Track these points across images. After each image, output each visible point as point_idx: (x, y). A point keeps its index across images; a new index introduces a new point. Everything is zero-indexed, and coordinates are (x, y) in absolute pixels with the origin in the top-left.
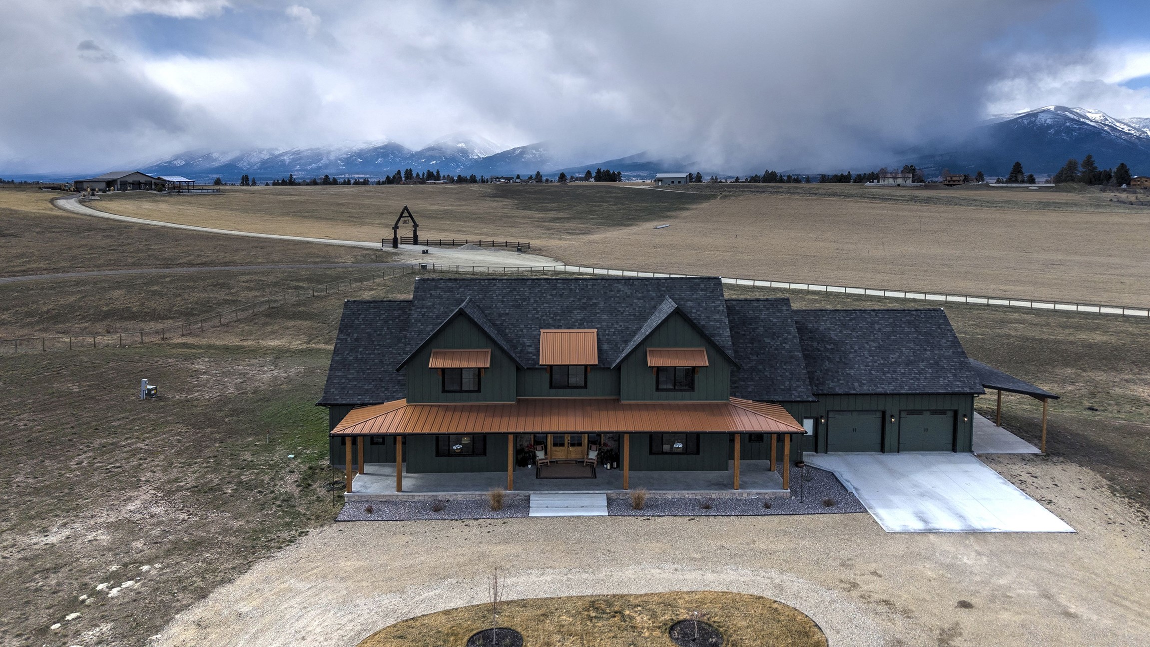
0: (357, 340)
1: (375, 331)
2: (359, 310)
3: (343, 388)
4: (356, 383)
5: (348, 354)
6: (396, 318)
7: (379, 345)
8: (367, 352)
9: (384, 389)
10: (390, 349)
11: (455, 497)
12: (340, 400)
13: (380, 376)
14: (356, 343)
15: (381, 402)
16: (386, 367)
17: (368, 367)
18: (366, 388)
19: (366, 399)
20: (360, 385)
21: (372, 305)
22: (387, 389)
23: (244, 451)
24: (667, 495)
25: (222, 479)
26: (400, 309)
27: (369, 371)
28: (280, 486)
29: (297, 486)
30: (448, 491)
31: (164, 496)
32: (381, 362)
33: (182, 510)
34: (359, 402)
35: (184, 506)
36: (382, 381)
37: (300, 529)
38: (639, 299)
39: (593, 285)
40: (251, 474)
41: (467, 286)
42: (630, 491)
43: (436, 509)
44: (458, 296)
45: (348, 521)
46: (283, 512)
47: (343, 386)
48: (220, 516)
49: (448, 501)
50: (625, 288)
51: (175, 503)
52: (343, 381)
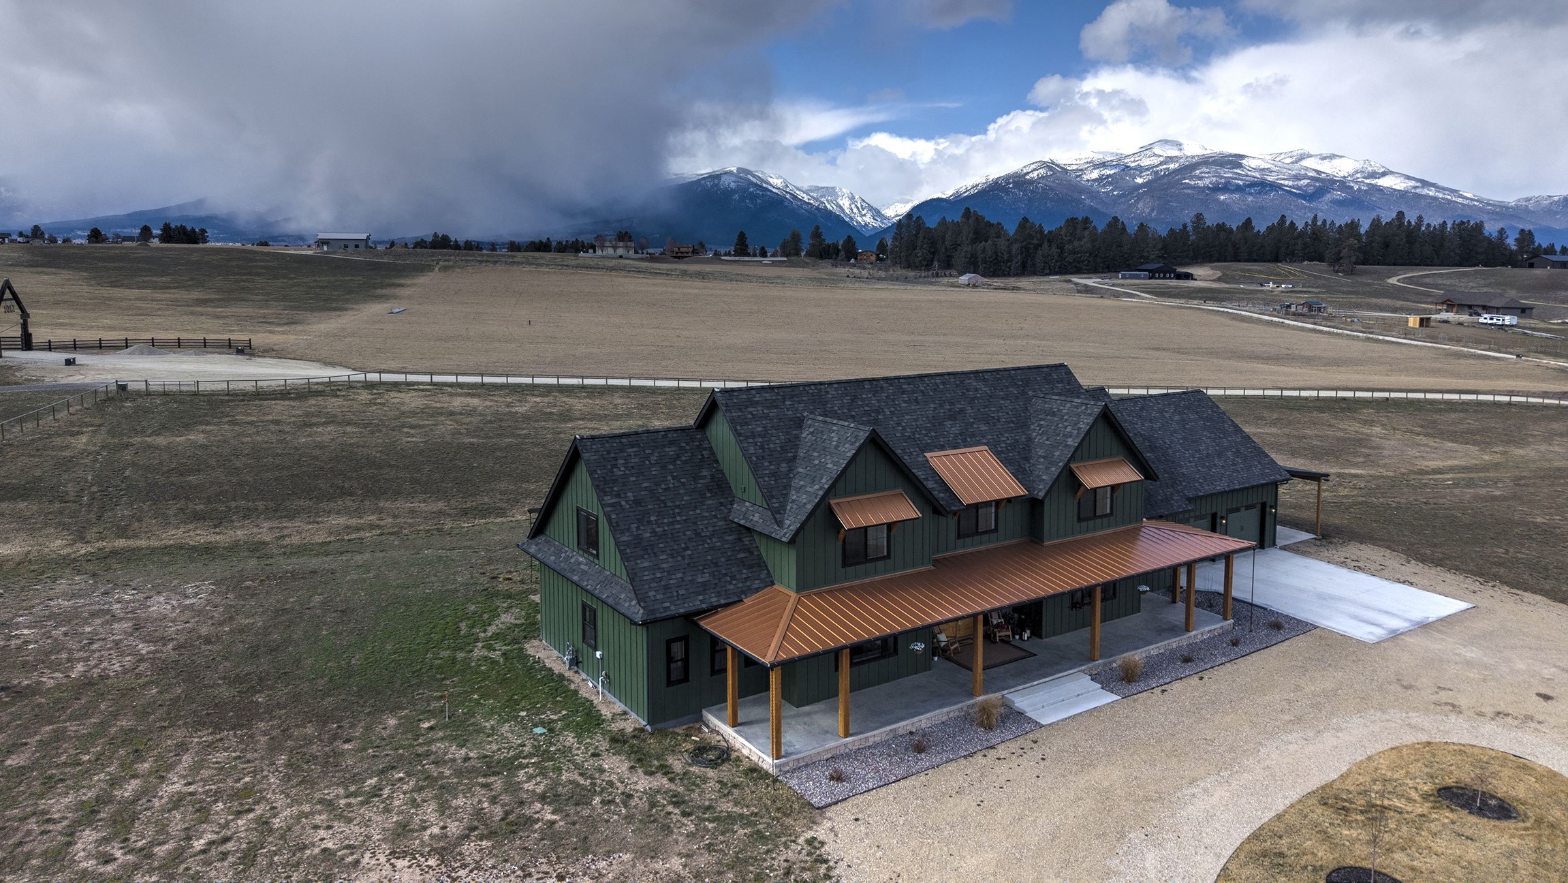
0: (637, 502)
1: (657, 484)
2: (609, 452)
3: (667, 587)
4: (679, 575)
5: (638, 528)
6: (675, 460)
7: (678, 507)
8: (665, 521)
9: (728, 579)
10: (698, 511)
12: (673, 608)
13: (709, 558)
14: (640, 508)
15: (737, 599)
16: (709, 541)
17: (683, 546)
18: (701, 580)
19: (713, 600)
20: (690, 578)
21: (624, 440)
22: (733, 578)
23: (429, 743)
24: (1137, 656)
25: (494, 800)
26: (672, 443)
27: (689, 552)
28: (622, 783)
29: (646, 773)
30: (907, 718)
31: (443, 862)
32: (697, 534)
33: (530, 875)
34: (704, 606)
35: (522, 868)
36: (716, 565)
37: (793, 838)
38: (1003, 399)
39: (944, 383)
40: (530, 778)
41: (792, 397)
42: (1100, 661)
43: (919, 749)
44: (790, 412)
45: (836, 803)
46: (708, 820)
47: (663, 583)
48: (614, 862)
49: (911, 733)
50: (980, 385)
51: (494, 867)
52: (658, 575)
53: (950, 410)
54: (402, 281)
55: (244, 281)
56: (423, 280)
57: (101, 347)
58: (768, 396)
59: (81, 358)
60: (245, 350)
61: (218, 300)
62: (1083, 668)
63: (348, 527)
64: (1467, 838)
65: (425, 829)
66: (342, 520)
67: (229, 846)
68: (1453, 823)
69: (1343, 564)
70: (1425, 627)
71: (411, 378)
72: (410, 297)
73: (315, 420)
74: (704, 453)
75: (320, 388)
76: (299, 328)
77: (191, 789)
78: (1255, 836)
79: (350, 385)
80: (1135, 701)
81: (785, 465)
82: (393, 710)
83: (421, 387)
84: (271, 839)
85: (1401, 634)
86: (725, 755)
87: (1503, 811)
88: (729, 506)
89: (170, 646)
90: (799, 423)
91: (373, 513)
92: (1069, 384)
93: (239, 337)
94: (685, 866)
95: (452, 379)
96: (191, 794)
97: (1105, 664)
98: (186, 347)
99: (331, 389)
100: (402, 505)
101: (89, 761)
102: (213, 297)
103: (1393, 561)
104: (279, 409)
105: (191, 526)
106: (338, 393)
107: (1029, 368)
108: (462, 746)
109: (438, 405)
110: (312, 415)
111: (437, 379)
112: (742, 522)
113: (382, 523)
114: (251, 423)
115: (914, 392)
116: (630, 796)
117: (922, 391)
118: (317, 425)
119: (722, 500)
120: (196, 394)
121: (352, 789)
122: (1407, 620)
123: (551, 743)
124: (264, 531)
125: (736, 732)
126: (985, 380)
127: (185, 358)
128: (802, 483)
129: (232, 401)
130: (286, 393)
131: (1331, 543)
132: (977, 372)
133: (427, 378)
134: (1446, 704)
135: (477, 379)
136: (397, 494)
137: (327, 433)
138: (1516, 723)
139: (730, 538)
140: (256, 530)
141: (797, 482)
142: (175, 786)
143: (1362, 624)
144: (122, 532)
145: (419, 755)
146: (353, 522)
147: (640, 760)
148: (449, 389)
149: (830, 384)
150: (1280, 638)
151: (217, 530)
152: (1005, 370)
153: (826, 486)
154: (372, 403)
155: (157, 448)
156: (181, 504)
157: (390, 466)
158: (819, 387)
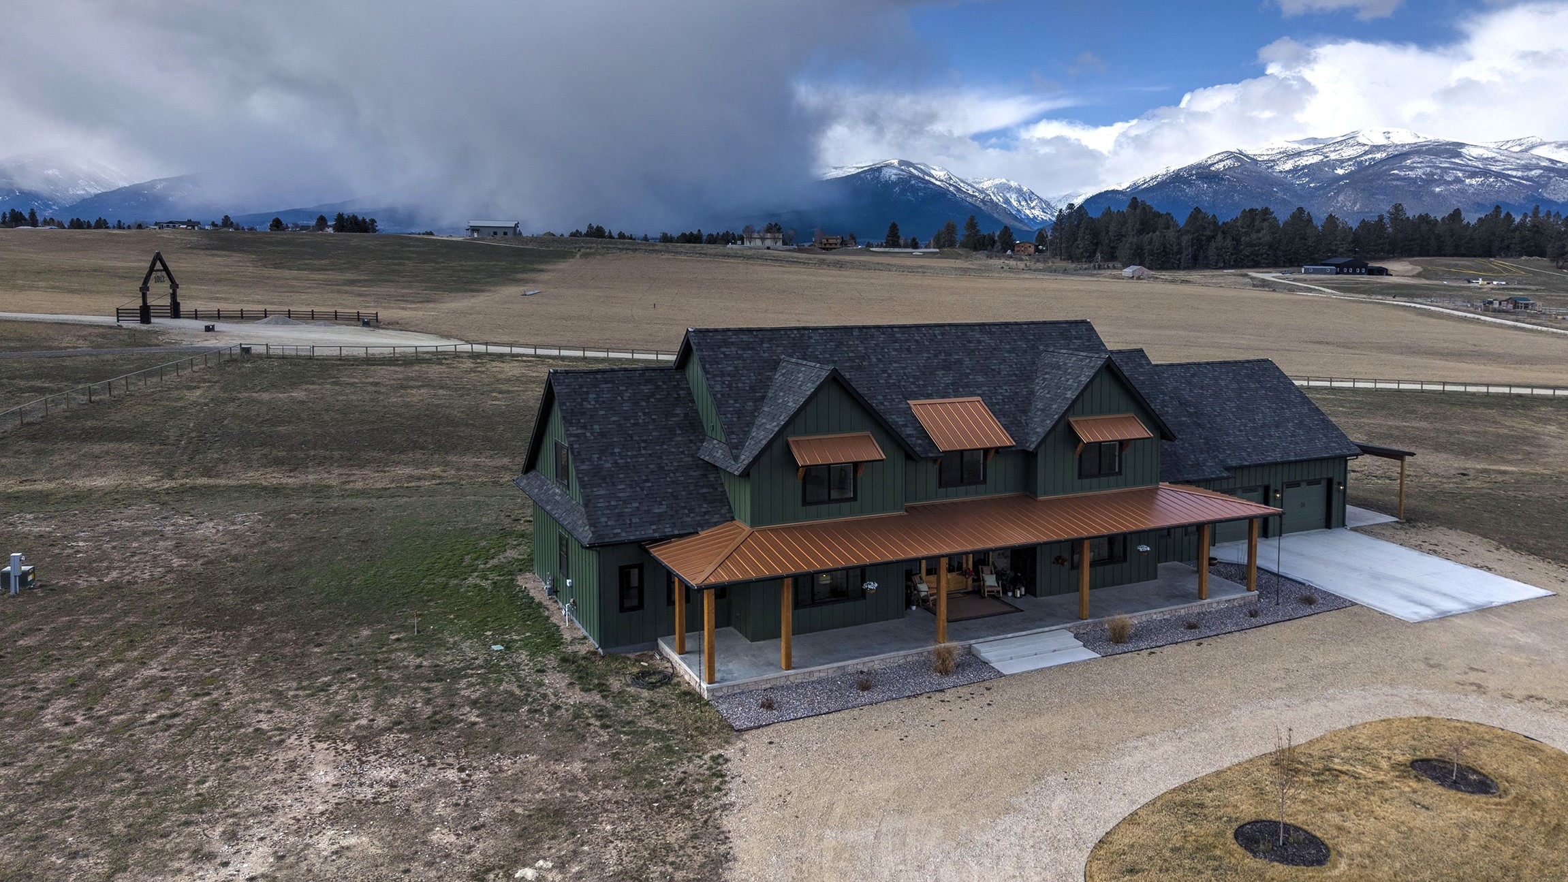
0: (603, 434)
1: (626, 419)
2: (581, 387)
3: (620, 515)
4: (637, 505)
5: (599, 458)
6: (650, 397)
7: (645, 441)
8: (629, 453)
9: (686, 511)
10: (665, 447)
11: (870, 664)
12: (623, 534)
13: (670, 490)
14: (605, 440)
15: (692, 531)
16: (672, 475)
17: (644, 478)
18: (657, 511)
19: (666, 530)
20: (646, 508)
21: (598, 376)
22: (692, 511)
23: (391, 652)
24: (1133, 619)
25: (428, 702)
26: (648, 381)
27: (649, 484)
28: (556, 696)
29: (582, 690)
30: (857, 658)
31: (358, 747)
32: (661, 468)
33: (434, 765)
34: (656, 535)
35: (429, 759)
36: (676, 498)
37: (700, 754)
38: (1008, 352)
39: (943, 334)
40: (471, 685)
41: (771, 340)
42: (1090, 621)
43: (865, 687)
44: (766, 355)
45: (758, 728)
46: (624, 733)
47: (617, 511)
48: (519, 761)
49: (862, 672)
50: (986, 338)
51: (403, 756)
52: (613, 503)
53: (945, 361)
54: (543, 267)
55: (396, 264)
56: (562, 265)
57: (242, 317)
58: (745, 338)
59: (220, 326)
60: (371, 323)
61: (367, 280)
62: (1068, 625)
63: (411, 476)
64: (1423, 806)
65: (354, 720)
66: (408, 471)
67: (177, 721)
68: (1415, 792)
69: (1418, 547)
70: (1484, 611)
71: (516, 350)
72: (547, 282)
73: (412, 383)
74: (681, 392)
75: (428, 356)
76: (431, 305)
77: (165, 674)
78: (1183, 788)
79: (457, 355)
80: (1115, 660)
81: (751, 404)
82: (370, 624)
83: (525, 358)
84: (215, 718)
85: (1452, 616)
86: (668, 679)
87: (1484, 785)
88: (699, 444)
89: (200, 562)
90: (774, 365)
91: (438, 466)
92: (1089, 340)
93: (368, 311)
94: (584, 770)
95: (555, 352)
96: (163, 678)
97: (1095, 625)
98: (320, 319)
99: (438, 357)
100: (470, 460)
101: (89, 646)
102: (363, 278)
103: (1479, 547)
104: (383, 373)
105: (270, 470)
106: (444, 361)
107: (1045, 323)
108: (419, 656)
109: (534, 374)
110: (412, 379)
111: (540, 352)
112: (707, 458)
113: (445, 474)
114: (352, 384)
115: (907, 341)
116: (558, 708)
117: (917, 341)
118: (412, 387)
119: (692, 438)
120: (311, 358)
121: (305, 683)
122: (1468, 603)
123: (503, 659)
124: (332, 477)
125: (682, 659)
126: (990, 333)
127: (315, 328)
128: (764, 421)
129: (342, 365)
130: (392, 361)
131: (1414, 527)
132: (983, 325)
133: (531, 351)
134: (1472, 684)
135: (579, 353)
136: (467, 449)
137: (418, 396)
138: (1547, 707)
139: (695, 474)
140: (326, 475)
141: (761, 420)
142: (153, 670)
143: (1411, 604)
144: (207, 472)
145: (376, 661)
146: (417, 472)
147: (580, 678)
148: (551, 361)
149: (815, 329)
150: (1309, 611)
151: (292, 474)
152: (1016, 324)
153: (783, 423)
154: (472, 370)
155: (261, 402)
156: (266, 451)
157: (467, 425)
158: (802, 332)
